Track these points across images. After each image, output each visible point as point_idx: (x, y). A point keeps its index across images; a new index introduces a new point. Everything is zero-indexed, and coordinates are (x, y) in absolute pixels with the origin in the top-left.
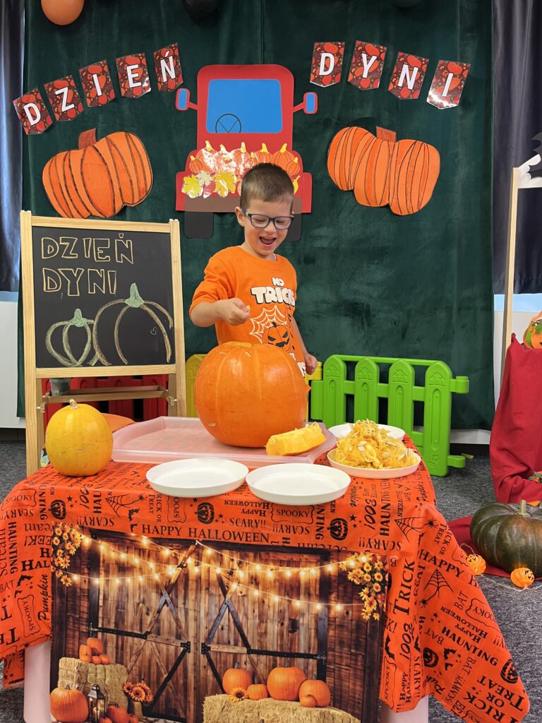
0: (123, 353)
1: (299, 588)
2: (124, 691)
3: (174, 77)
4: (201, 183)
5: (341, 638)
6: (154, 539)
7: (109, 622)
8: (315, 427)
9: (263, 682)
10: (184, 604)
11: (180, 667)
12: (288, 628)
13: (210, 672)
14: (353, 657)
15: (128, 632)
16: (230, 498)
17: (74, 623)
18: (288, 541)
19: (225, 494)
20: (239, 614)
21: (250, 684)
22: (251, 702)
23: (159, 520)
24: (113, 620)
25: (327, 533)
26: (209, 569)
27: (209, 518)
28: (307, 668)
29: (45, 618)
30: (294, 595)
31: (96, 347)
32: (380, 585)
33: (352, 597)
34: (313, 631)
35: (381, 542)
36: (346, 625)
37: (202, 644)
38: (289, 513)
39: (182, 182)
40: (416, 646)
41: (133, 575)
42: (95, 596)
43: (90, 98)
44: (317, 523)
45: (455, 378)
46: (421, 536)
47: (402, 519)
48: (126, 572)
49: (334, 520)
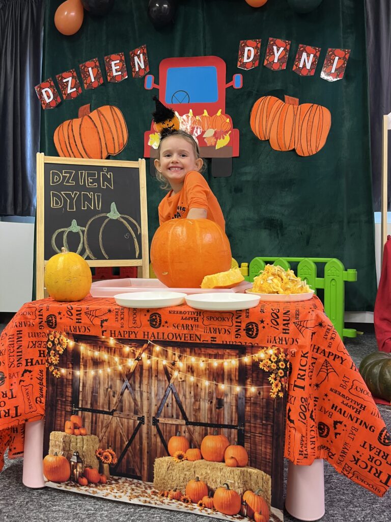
0: (105, 250)
1: (223, 375)
2: (97, 456)
3: (144, 67)
5: (255, 412)
6: (118, 340)
7: (87, 403)
9: (198, 447)
10: (140, 387)
11: (137, 436)
12: (215, 405)
13: (159, 440)
14: (264, 427)
15: (100, 410)
16: (173, 309)
17: (61, 405)
18: (215, 339)
19: (170, 307)
20: (179, 394)
21: (188, 448)
22: (189, 463)
23: (122, 327)
24: (89, 402)
25: (243, 333)
26: (158, 361)
28: (230, 435)
29: (41, 402)
30: (220, 380)
31: (86, 246)
32: (283, 371)
33: (263, 381)
34: (234, 407)
35: (284, 339)
36: (258, 402)
37: (153, 417)
38: (215, 319)
39: (148, 138)
40: (311, 417)
41: (104, 368)
42: (77, 384)
43: (86, 83)
44: (236, 326)
45: (347, 271)
46: (314, 333)
47: (298, 322)
48: (99, 365)
49: (248, 323)
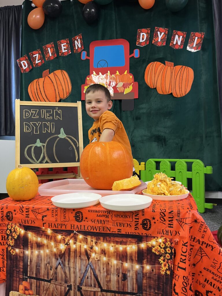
0: (57, 157)
1: (126, 256)
3: (80, 47)
5: (150, 284)
6: (53, 230)
7: (33, 273)
8: (136, 177)
10: (68, 264)
12: (121, 278)
14: (157, 295)
15: (42, 279)
16: (91, 209)
17: (16, 274)
18: (120, 231)
19: (89, 207)
20: (96, 270)
23: (56, 221)
24: (35, 273)
25: (140, 227)
26: (81, 245)
27: (80, 220)
30: (124, 260)
31: (46, 155)
32: (170, 255)
33: (155, 261)
34: (135, 280)
35: (169, 231)
36: (152, 277)
37: (78, 286)
39: (84, 88)
40: (190, 289)
41: (44, 249)
42: (26, 260)
43: (47, 57)
44: (135, 221)
45: (206, 167)
46: (191, 228)
47: (180, 219)
48: (41, 247)
49: (144, 220)
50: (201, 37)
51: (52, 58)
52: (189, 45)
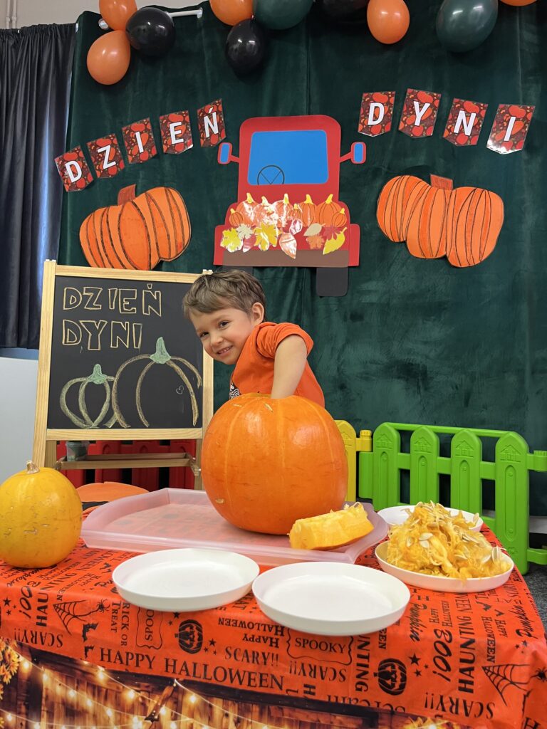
0: (144, 414)
3: (217, 132)
4: (241, 236)
6: (114, 673)
8: (357, 510)
16: (228, 614)
18: (312, 690)
19: (221, 608)
23: (124, 643)
25: (373, 682)
26: (192, 725)
27: (195, 645)
31: (115, 407)
35: (461, 703)
38: (314, 645)
39: (221, 236)
41: (85, 724)
43: (131, 155)
44: (358, 665)
45: (533, 453)
46: (528, 695)
47: (494, 667)
48: (76, 718)
49: (385, 661)
50: (525, 118)
51: (145, 158)
52: (493, 136)
